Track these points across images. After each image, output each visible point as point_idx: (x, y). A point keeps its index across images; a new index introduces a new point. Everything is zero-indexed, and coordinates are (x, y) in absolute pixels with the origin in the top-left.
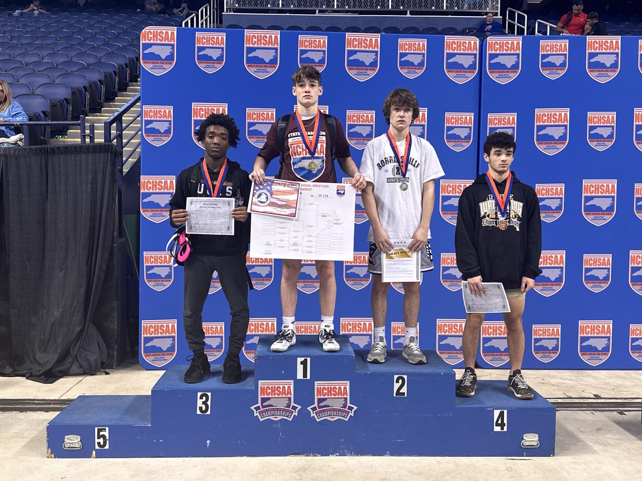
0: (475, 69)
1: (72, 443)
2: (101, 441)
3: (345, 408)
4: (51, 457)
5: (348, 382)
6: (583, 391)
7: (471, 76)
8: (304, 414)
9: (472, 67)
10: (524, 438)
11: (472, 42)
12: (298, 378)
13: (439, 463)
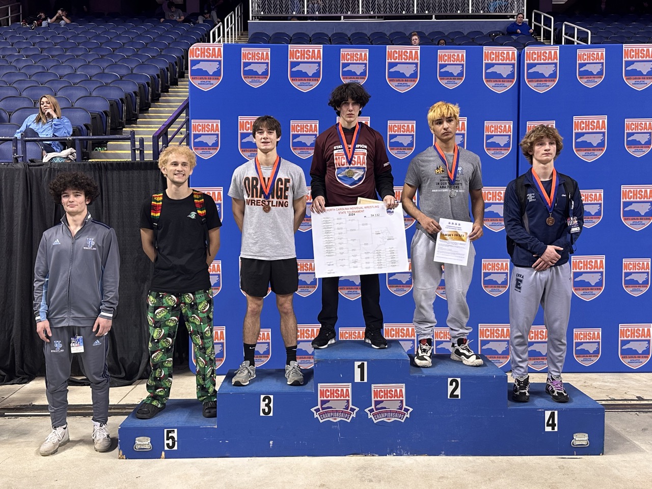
0: (514, 78)
1: (143, 445)
2: (170, 442)
3: (401, 410)
4: (123, 458)
5: (404, 385)
6: (626, 393)
7: (510, 85)
8: (361, 415)
9: (511, 76)
10: (575, 438)
11: (511, 52)
12: (355, 381)
13: (493, 462)
